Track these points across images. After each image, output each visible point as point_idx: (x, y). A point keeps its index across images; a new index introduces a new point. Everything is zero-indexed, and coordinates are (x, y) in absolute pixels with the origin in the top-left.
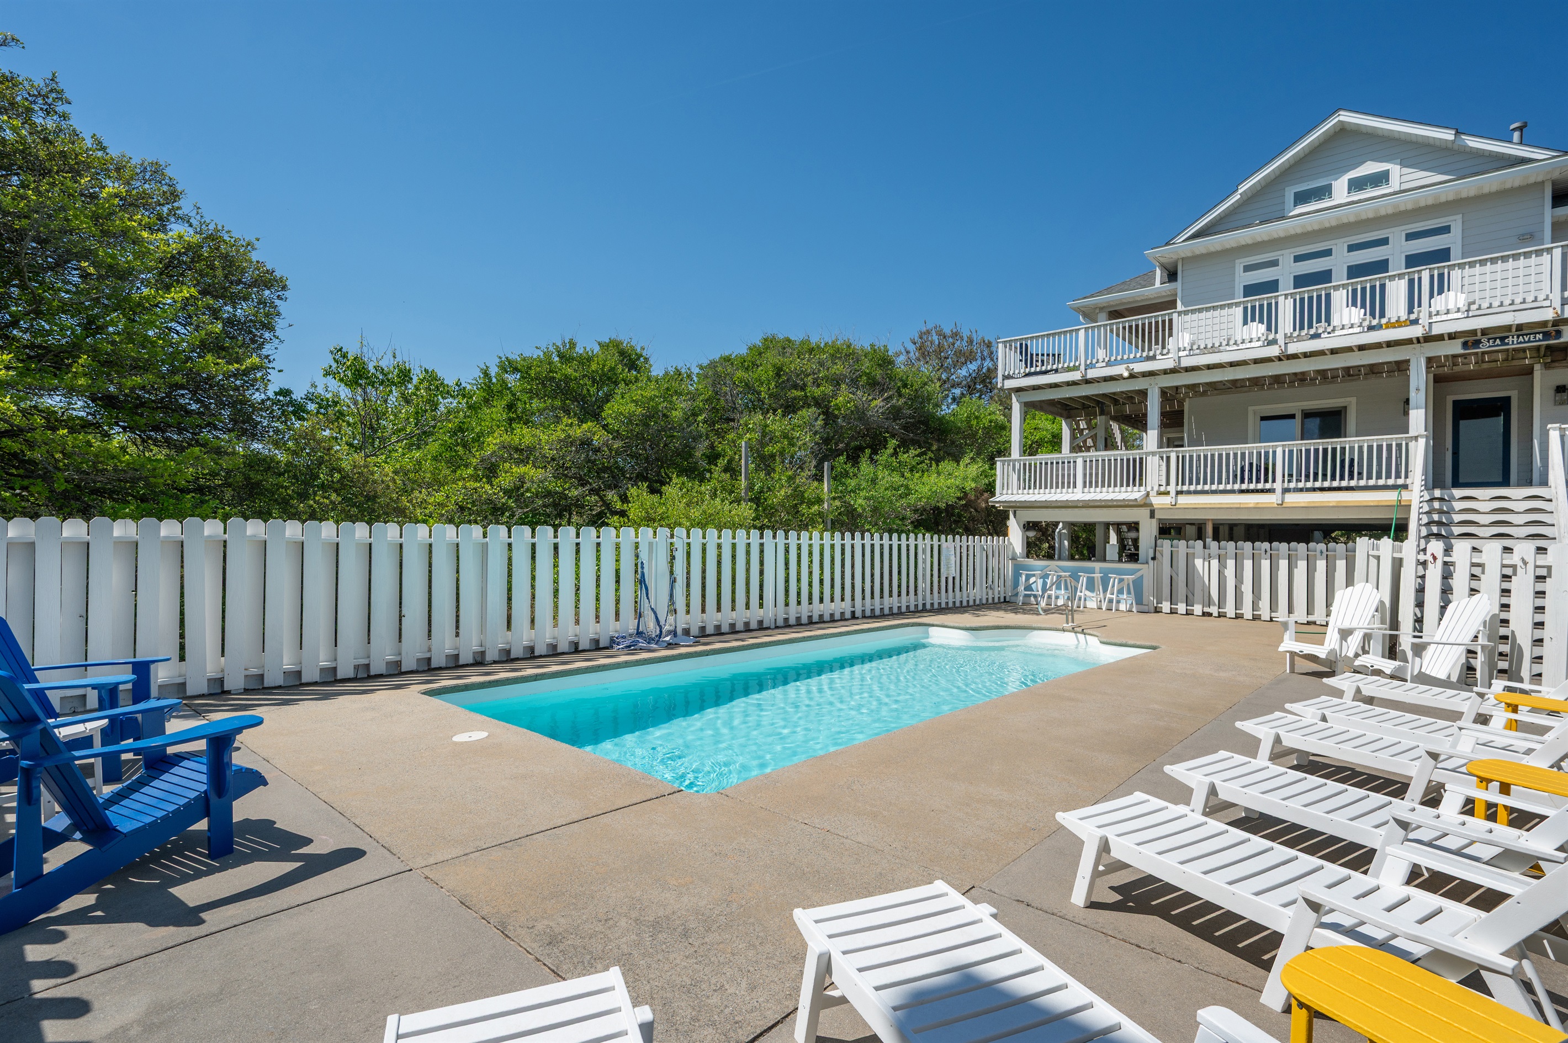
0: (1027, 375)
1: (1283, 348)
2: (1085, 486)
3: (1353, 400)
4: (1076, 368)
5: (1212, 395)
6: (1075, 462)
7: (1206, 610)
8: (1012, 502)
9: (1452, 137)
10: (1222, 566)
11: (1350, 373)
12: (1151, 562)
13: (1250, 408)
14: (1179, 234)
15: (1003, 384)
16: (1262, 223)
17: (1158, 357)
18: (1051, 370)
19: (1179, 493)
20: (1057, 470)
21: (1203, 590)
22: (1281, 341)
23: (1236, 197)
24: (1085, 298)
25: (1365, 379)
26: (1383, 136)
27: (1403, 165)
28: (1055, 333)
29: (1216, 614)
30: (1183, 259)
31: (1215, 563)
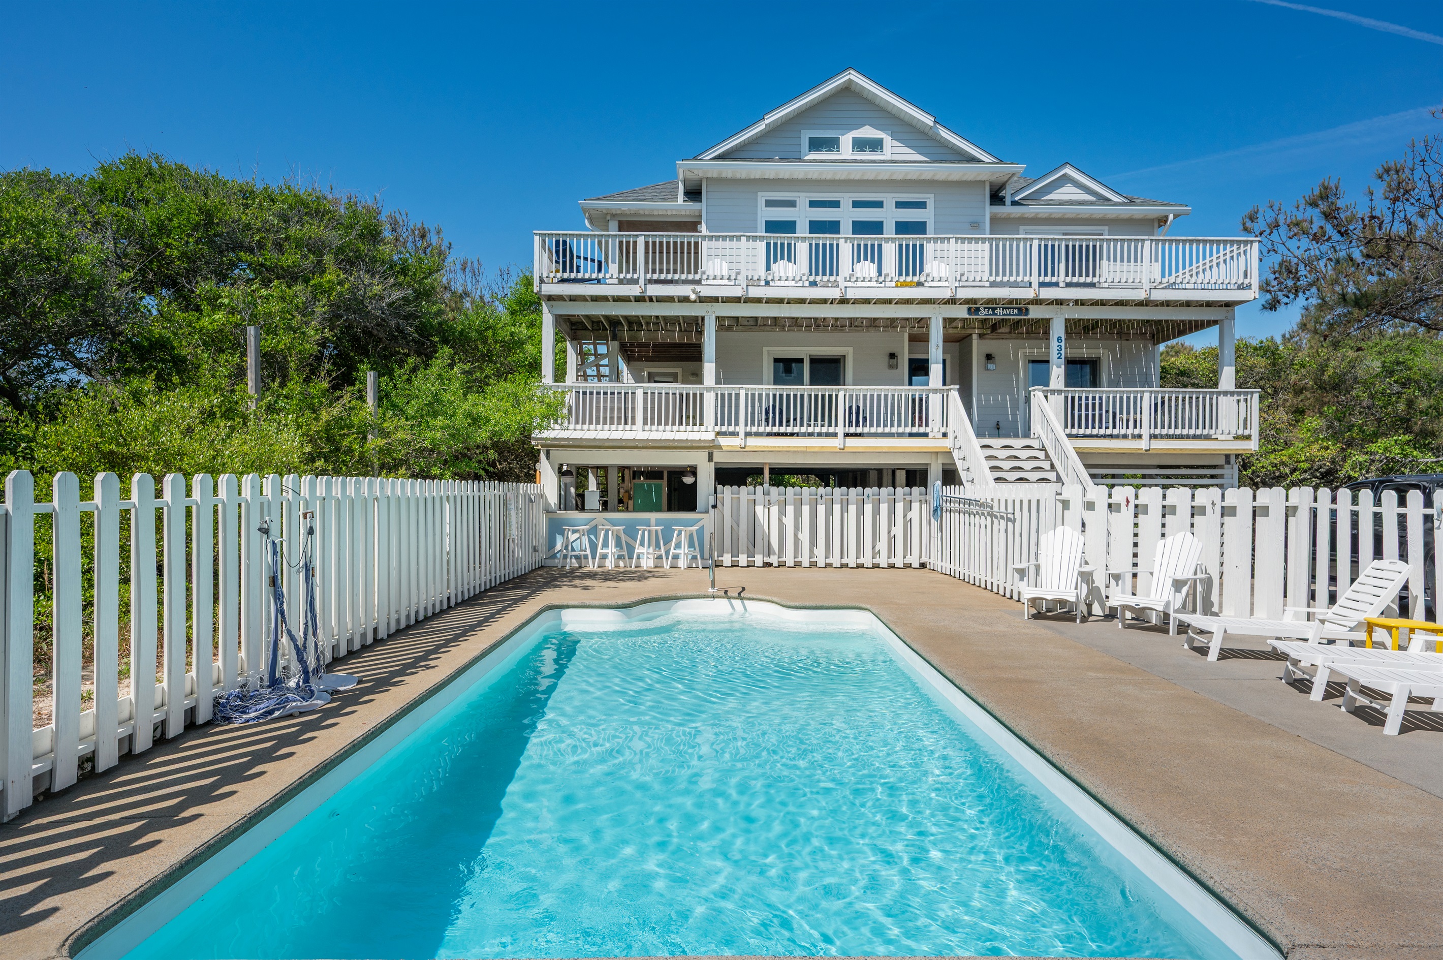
0: (563, 281)
1: (843, 291)
2: (645, 423)
3: (851, 350)
4: (635, 282)
5: (737, 331)
6: (633, 393)
7: (767, 560)
8: (563, 439)
9: (932, 124)
10: (782, 513)
11: (854, 324)
12: (711, 510)
13: (765, 349)
14: (707, 151)
15: (540, 288)
16: (782, 159)
17: (703, 282)
18: (590, 280)
19: (748, 434)
20: (598, 402)
21: (763, 539)
22: (842, 284)
23: (761, 127)
24: (598, 199)
25: (867, 331)
26: (878, 106)
27: (894, 138)
28: (580, 235)
29: (775, 564)
30: (707, 179)
31: (775, 510)
